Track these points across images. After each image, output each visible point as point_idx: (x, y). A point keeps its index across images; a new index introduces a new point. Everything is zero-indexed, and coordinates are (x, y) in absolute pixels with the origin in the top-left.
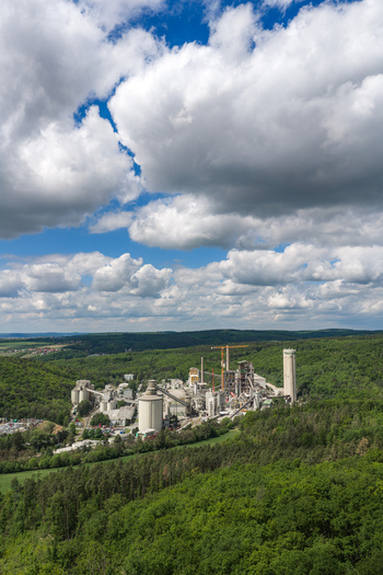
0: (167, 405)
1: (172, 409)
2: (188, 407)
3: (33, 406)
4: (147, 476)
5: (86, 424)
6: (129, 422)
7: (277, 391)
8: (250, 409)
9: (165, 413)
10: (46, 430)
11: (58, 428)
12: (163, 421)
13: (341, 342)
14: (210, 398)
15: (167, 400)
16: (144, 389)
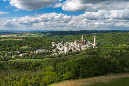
0: (70, 47)
1: (71, 48)
2: (74, 48)
3: (45, 47)
4: (66, 59)
5: (55, 50)
6: (63, 50)
7: (92, 45)
8: (86, 48)
9: (70, 49)
10: (48, 51)
11: (50, 51)
12: (69, 50)
13: (108, 34)
14: (78, 46)
15: (70, 46)
16: (65, 44)
